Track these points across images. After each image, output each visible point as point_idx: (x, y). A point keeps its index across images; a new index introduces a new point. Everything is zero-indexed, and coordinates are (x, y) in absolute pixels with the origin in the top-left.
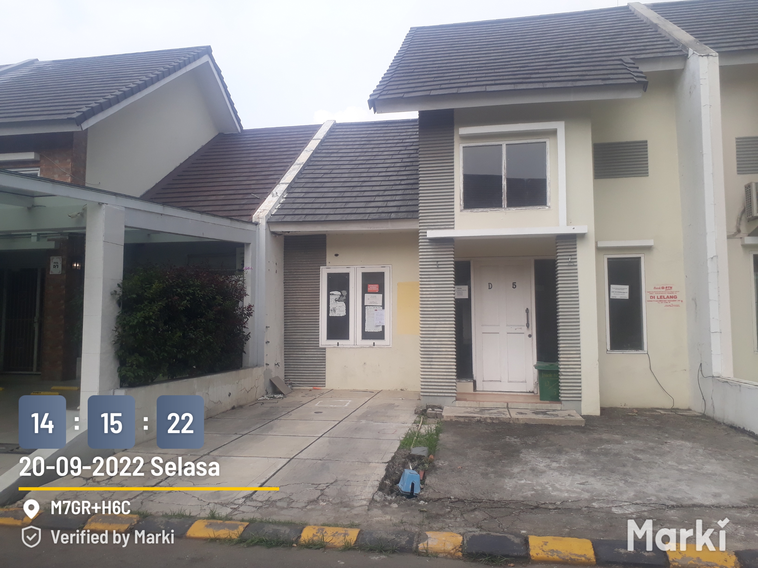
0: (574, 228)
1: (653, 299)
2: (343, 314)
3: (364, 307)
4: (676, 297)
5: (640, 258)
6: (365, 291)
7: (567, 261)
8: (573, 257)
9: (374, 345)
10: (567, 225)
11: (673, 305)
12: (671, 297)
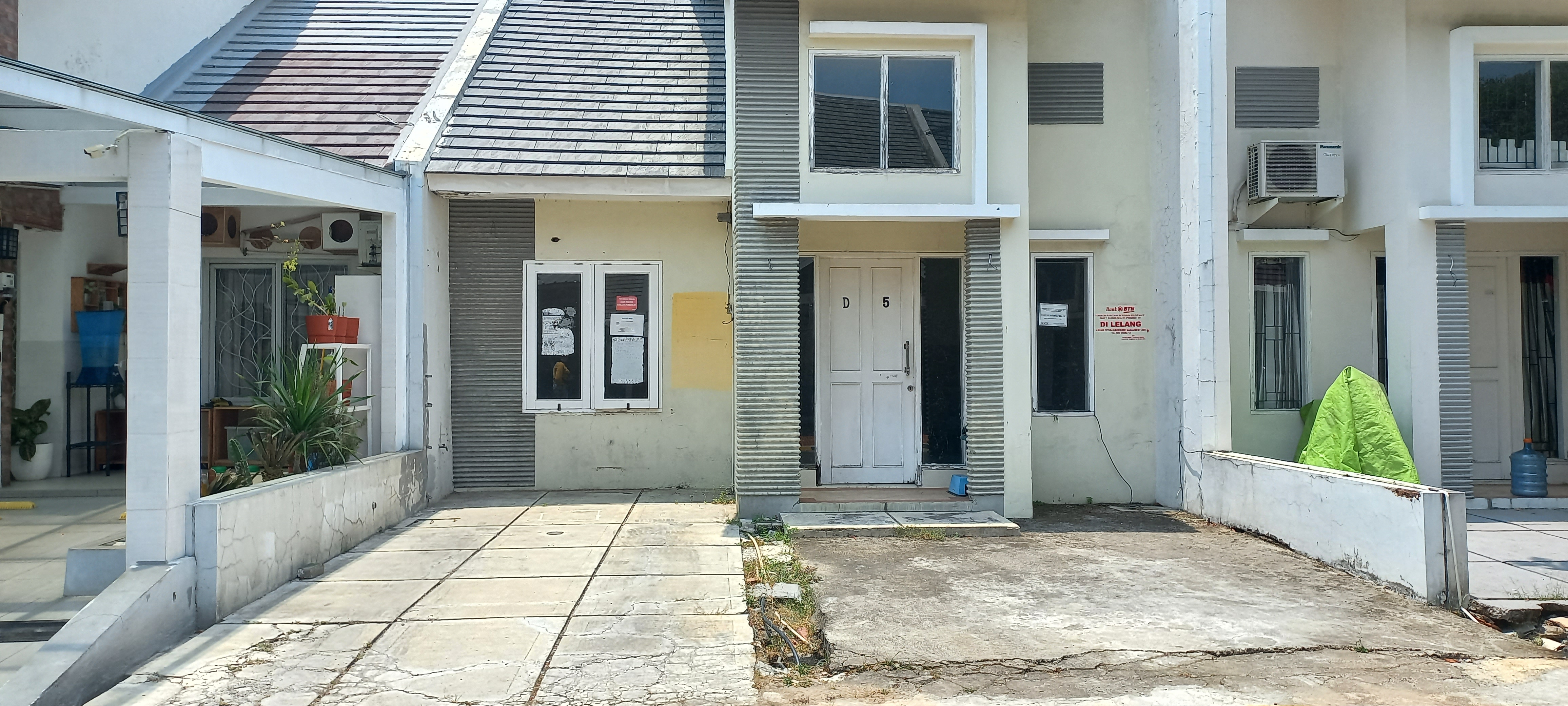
0: (998, 209)
1: (1105, 328)
2: (570, 351)
3: (608, 339)
4: (1138, 324)
5: (1086, 260)
6: (610, 308)
7: (986, 263)
8: (994, 257)
9: (629, 408)
10: (987, 205)
11: (1134, 338)
12: (1133, 324)
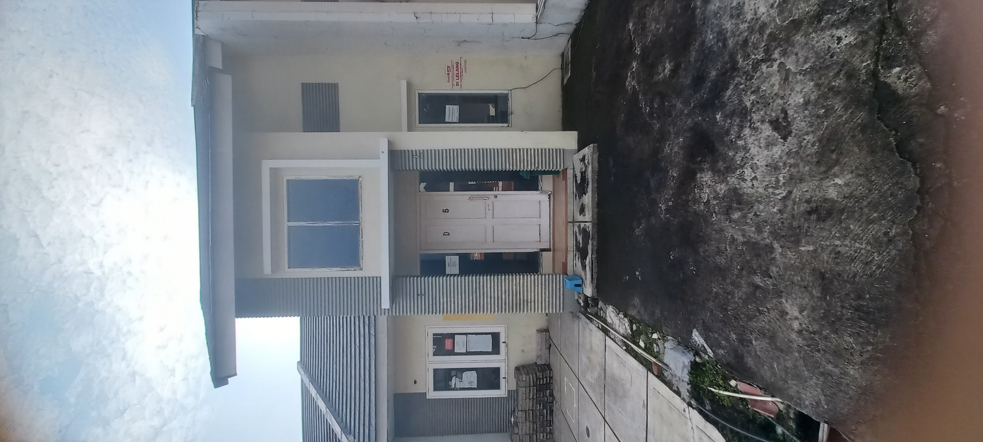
0: (383, 152)
1: (459, 83)
2: (474, 373)
3: (468, 353)
4: (457, 63)
5: (419, 94)
6: (452, 353)
7: (418, 159)
8: (414, 154)
9: (505, 342)
10: (379, 159)
11: (465, 66)
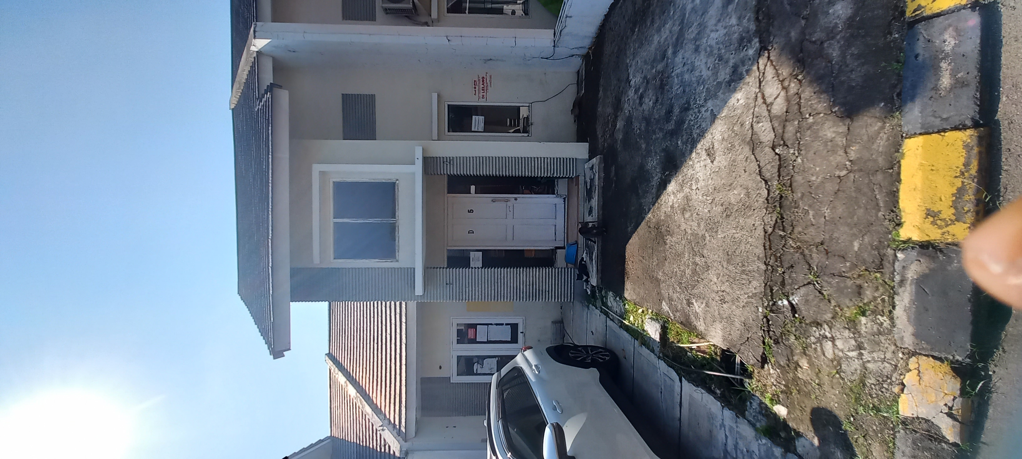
0: (418, 159)
1: (485, 96)
2: (494, 361)
3: (489, 342)
4: (483, 78)
5: (448, 105)
6: (474, 341)
7: (449, 165)
8: (445, 160)
9: (523, 333)
10: (415, 164)
11: (490, 81)
12: (483, 81)
